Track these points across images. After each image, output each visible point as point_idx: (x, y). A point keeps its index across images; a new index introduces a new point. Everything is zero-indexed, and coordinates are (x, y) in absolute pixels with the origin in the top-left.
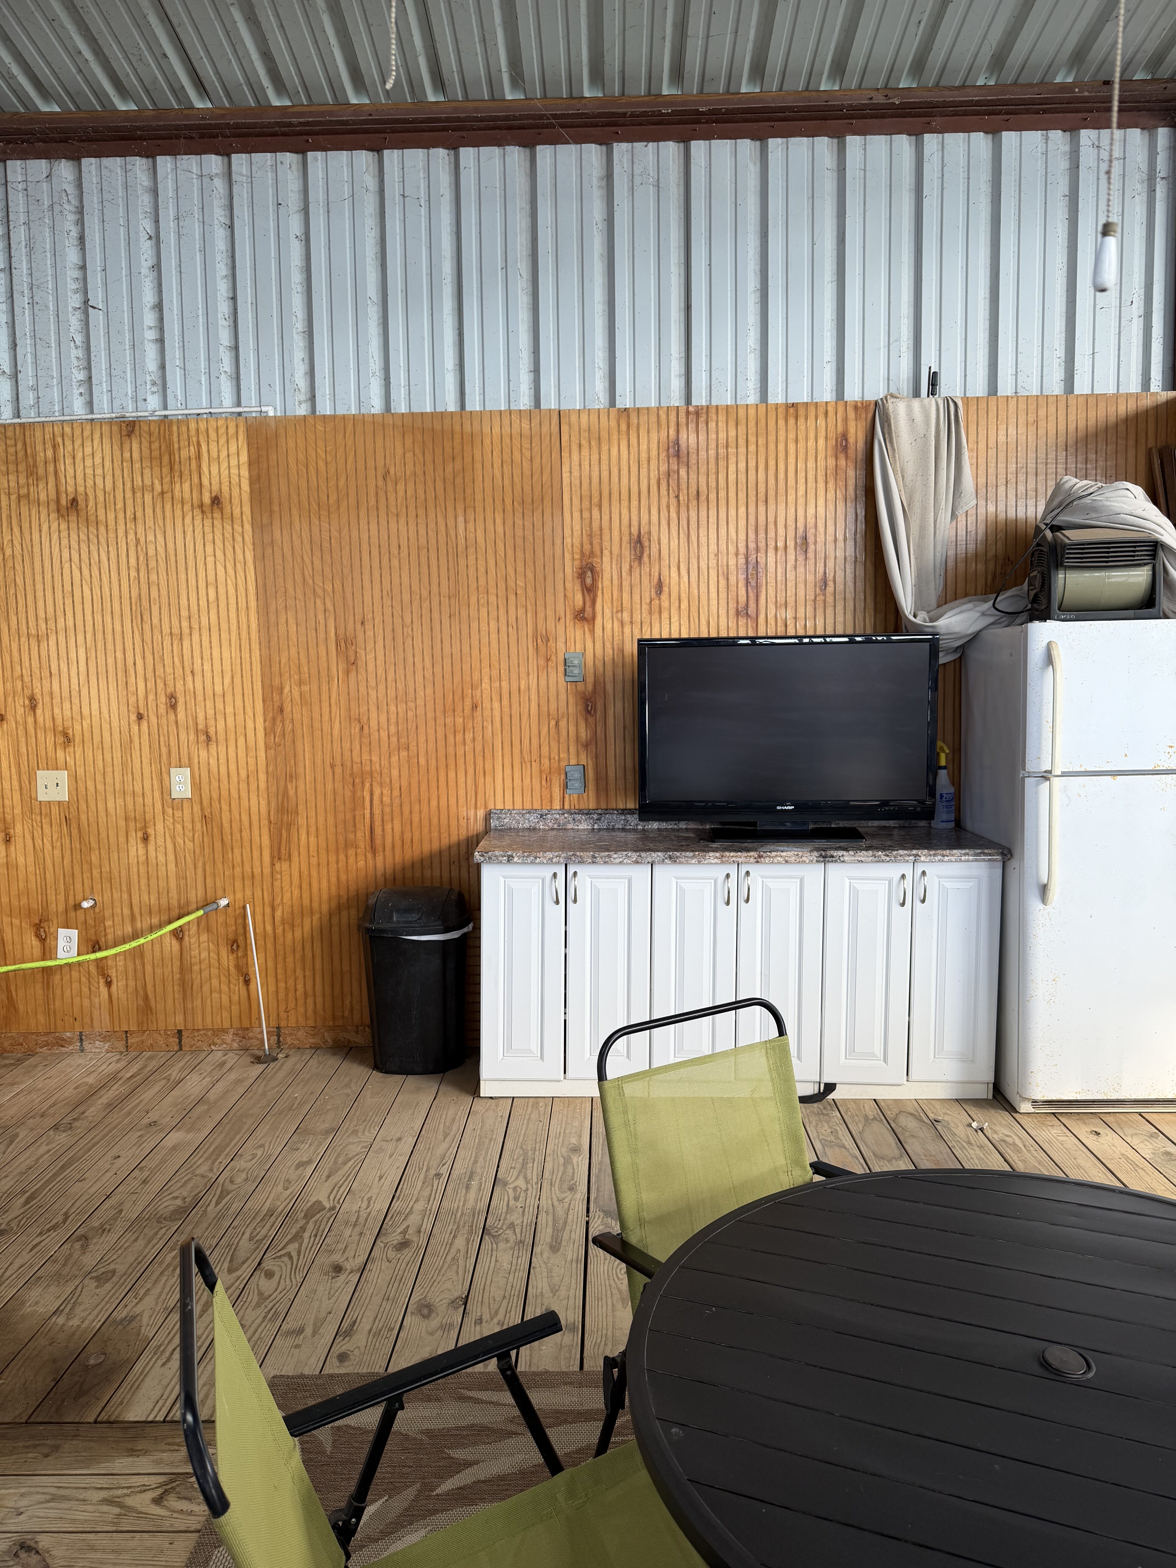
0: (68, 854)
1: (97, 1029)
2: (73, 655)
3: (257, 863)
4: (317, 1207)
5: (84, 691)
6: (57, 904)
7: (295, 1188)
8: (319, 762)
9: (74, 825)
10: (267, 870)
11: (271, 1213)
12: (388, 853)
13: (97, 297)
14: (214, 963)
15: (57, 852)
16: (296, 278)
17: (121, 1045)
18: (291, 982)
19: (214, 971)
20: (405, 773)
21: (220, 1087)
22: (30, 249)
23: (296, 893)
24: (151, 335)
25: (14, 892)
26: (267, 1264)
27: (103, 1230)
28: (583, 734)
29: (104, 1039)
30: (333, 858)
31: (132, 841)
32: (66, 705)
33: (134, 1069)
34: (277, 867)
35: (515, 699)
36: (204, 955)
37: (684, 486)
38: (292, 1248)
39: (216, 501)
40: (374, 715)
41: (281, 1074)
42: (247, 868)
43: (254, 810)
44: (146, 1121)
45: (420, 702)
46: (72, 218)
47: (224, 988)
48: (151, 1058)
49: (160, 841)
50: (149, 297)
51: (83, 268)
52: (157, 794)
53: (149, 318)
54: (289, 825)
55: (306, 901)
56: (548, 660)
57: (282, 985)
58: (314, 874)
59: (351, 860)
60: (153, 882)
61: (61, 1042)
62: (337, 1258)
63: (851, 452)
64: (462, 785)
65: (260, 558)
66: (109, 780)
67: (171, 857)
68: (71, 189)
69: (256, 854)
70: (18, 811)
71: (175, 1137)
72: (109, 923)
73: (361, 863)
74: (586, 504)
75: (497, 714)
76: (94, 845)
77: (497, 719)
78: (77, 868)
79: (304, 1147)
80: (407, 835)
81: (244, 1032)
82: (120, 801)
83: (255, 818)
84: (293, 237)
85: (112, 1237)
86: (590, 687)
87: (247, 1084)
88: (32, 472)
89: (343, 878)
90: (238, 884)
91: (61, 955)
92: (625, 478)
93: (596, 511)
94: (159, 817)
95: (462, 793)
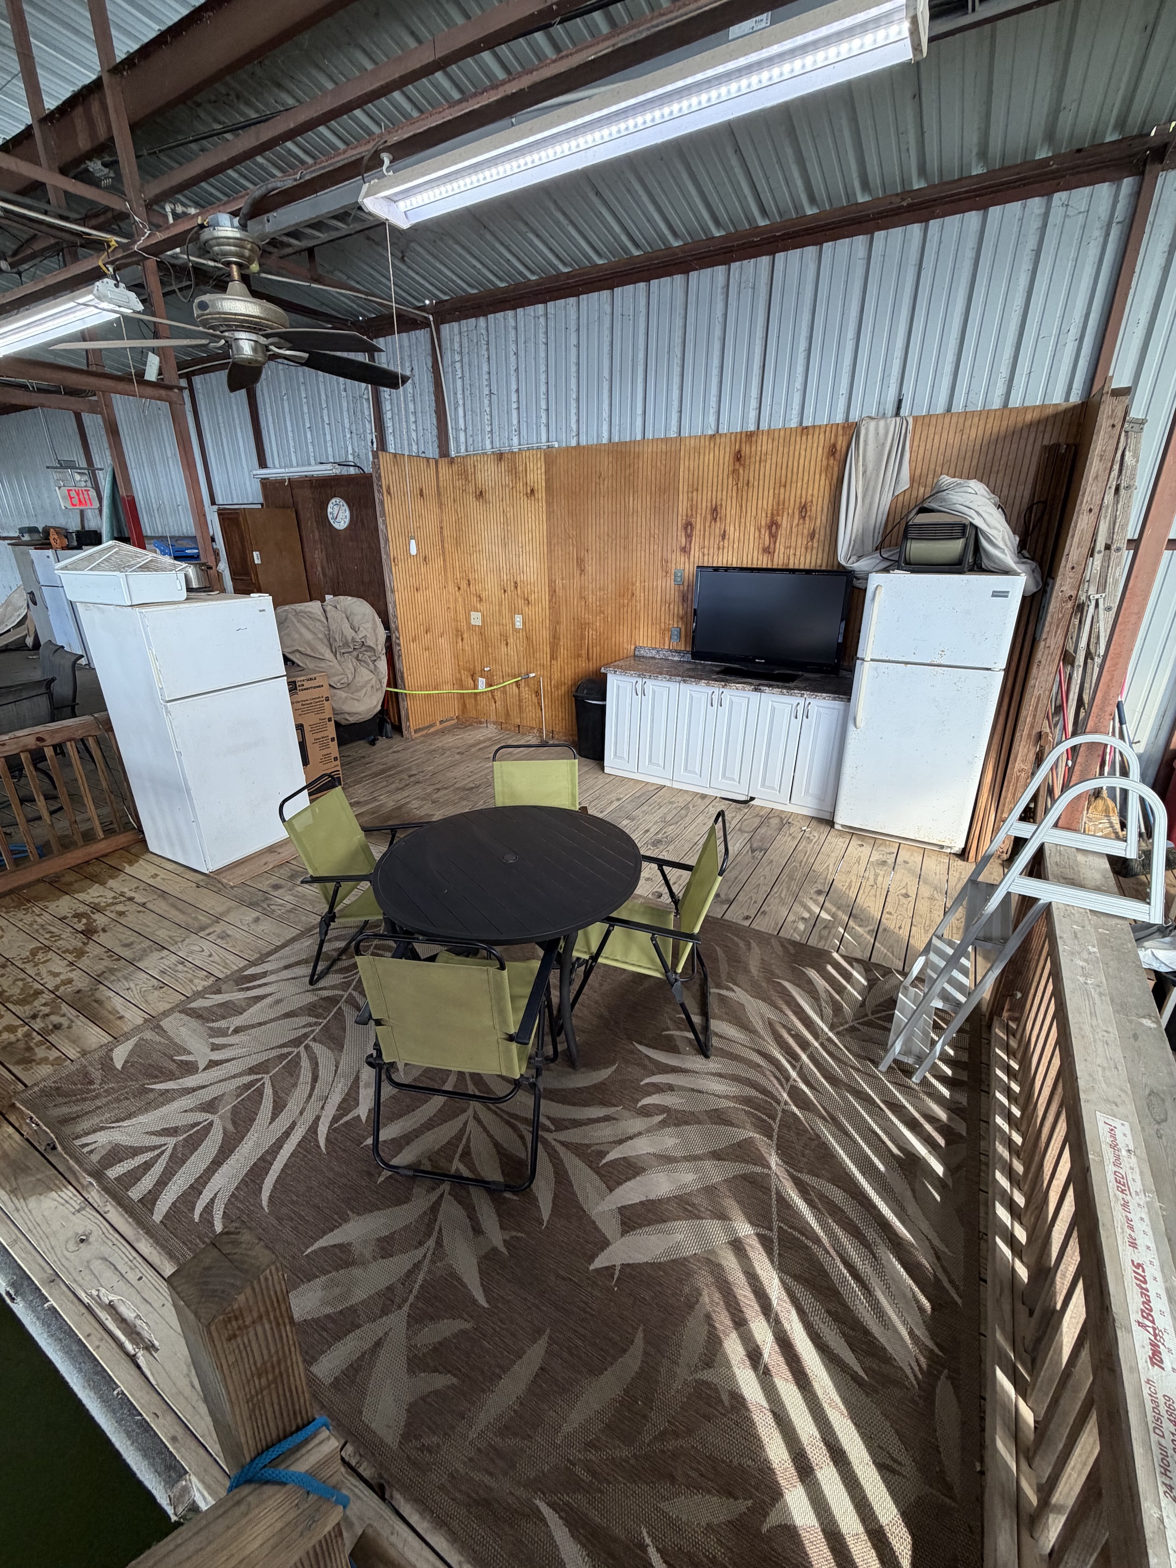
0: (481, 647)
1: (491, 719)
2: (482, 563)
3: (545, 660)
5: (486, 579)
6: (478, 668)
8: (569, 617)
9: (483, 636)
10: (548, 662)
13: (494, 388)
14: (530, 699)
15: (478, 646)
16: (573, 369)
17: (499, 728)
18: (556, 712)
19: (530, 704)
20: (602, 625)
22: (470, 365)
23: (559, 675)
24: (515, 406)
25: (465, 661)
28: (680, 612)
29: (492, 723)
30: (573, 662)
31: (502, 645)
32: (480, 584)
34: (552, 662)
35: (651, 593)
36: (526, 695)
37: (741, 478)
39: (532, 491)
40: (591, 596)
42: (541, 661)
43: (545, 636)
45: (610, 591)
46: (485, 347)
47: (534, 711)
48: (507, 734)
49: (512, 646)
50: (514, 386)
52: (511, 626)
53: (514, 397)
54: (558, 644)
55: (563, 679)
56: (667, 573)
57: (553, 713)
58: (566, 668)
59: (581, 663)
60: (510, 663)
61: (481, 723)
63: (837, 455)
64: (625, 633)
65: (549, 519)
66: (495, 618)
67: (516, 654)
68: (484, 332)
69: (545, 655)
70: (465, 628)
72: (495, 676)
73: (584, 665)
74: (690, 490)
75: (642, 599)
76: (490, 645)
77: (642, 602)
78: (484, 654)
80: (603, 655)
81: (541, 729)
82: (498, 627)
83: (545, 641)
84: (572, 346)
86: (686, 588)
88: (466, 479)
89: (577, 671)
90: (537, 668)
91: (480, 688)
92: (711, 475)
93: (695, 493)
94: (511, 635)
95: (626, 636)
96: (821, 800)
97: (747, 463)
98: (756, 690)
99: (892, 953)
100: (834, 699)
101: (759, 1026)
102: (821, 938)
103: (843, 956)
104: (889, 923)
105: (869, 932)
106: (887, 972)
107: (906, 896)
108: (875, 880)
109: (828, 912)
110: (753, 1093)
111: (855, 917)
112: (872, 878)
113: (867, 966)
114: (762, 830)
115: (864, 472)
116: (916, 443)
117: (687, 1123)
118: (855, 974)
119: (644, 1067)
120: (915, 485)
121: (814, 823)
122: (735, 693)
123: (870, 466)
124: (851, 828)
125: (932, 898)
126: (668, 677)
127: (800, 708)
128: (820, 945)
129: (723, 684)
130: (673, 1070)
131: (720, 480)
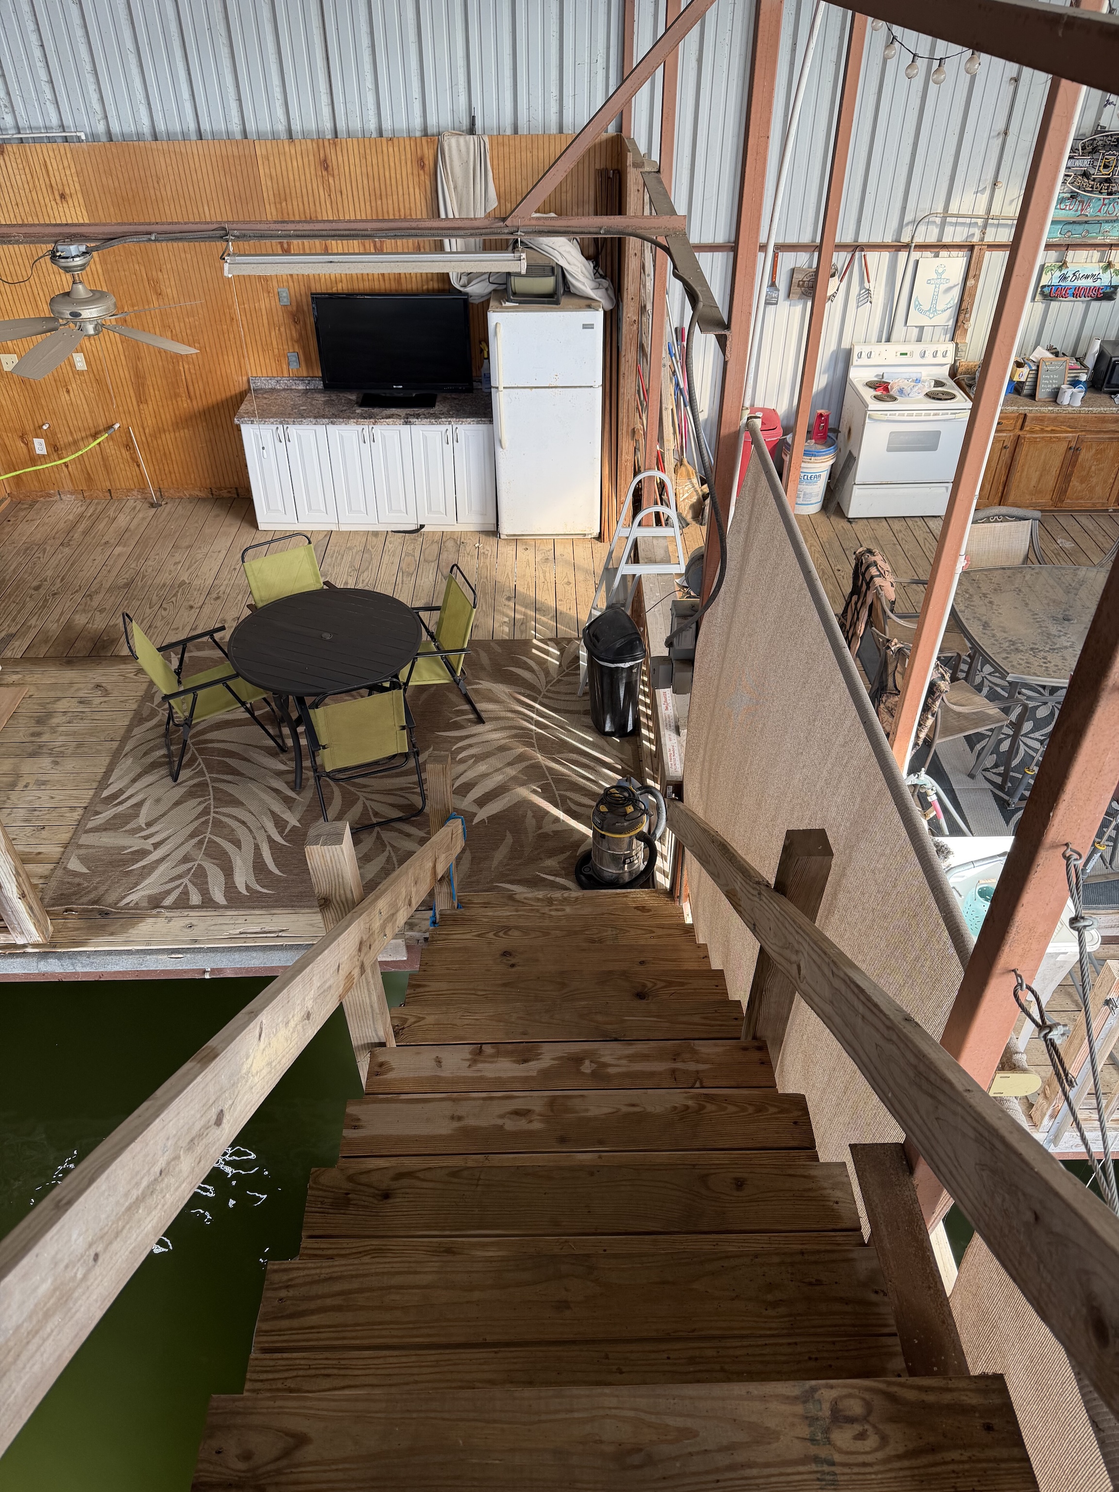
0: (28, 400)
1: (66, 489)
3: (130, 405)
4: (183, 583)
6: (29, 427)
7: (174, 574)
9: (28, 384)
10: (136, 408)
11: (164, 585)
12: (198, 399)
14: (119, 456)
15: (22, 399)
17: (80, 497)
18: (161, 466)
19: (120, 461)
21: (135, 522)
23: (154, 420)
26: (164, 606)
27: (96, 592)
28: (294, 334)
29: (72, 494)
30: (170, 403)
31: (61, 393)
33: (91, 511)
34: (141, 406)
35: (254, 315)
36: (113, 452)
37: (333, 188)
38: (174, 599)
39: (63, 196)
40: (177, 324)
41: (165, 514)
42: (126, 408)
43: (122, 376)
44: (103, 541)
47: (127, 468)
48: (98, 504)
49: (76, 392)
52: (68, 368)
54: (143, 385)
55: (160, 425)
56: (269, 292)
57: (157, 467)
58: (161, 411)
59: (180, 403)
60: (78, 414)
61: (49, 495)
62: (191, 603)
63: (427, 168)
64: (232, 363)
67: (84, 401)
69: (128, 400)
71: (119, 550)
72: (59, 436)
73: (185, 405)
74: (277, 200)
75: (245, 323)
76: (41, 395)
77: (246, 326)
78: (35, 407)
79: (177, 555)
80: (207, 390)
81: (143, 490)
83: (124, 381)
85: (101, 596)
86: (295, 309)
87: (148, 520)
89: (177, 413)
90: (123, 415)
91: (38, 452)
92: (298, 184)
93: (284, 204)
94: (72, 380)
95: (233, 367)
96: (483, 514)
97: (336, 172)
98: (406, 423)
99: (567, 627)
100: (478, 423)
101: (504, 698)
102: (522, 632)
103: (539, 640)
104: (562, 607)
105: (551, 619)
106: (569, 641)
107: (569, 583)
108: (544, 577)
109: (521, 613)
110: (516, 731)
111: (539, 610)
112: (542, 576)
113: (557, 641)
115: (455, 188)
117: (487, 757)
118: (551, 649)
119: (450, 742)
120: (502, 201)
121: (482, 538)
122: (383, 427)
123: (460, 182)
124: (514, 535)
125: (586, 580)
126: (314, 421)
127: (449, 433)
128: (523, 637)
129: (372, 420)
130: (467, 737)
131: (310, 191)
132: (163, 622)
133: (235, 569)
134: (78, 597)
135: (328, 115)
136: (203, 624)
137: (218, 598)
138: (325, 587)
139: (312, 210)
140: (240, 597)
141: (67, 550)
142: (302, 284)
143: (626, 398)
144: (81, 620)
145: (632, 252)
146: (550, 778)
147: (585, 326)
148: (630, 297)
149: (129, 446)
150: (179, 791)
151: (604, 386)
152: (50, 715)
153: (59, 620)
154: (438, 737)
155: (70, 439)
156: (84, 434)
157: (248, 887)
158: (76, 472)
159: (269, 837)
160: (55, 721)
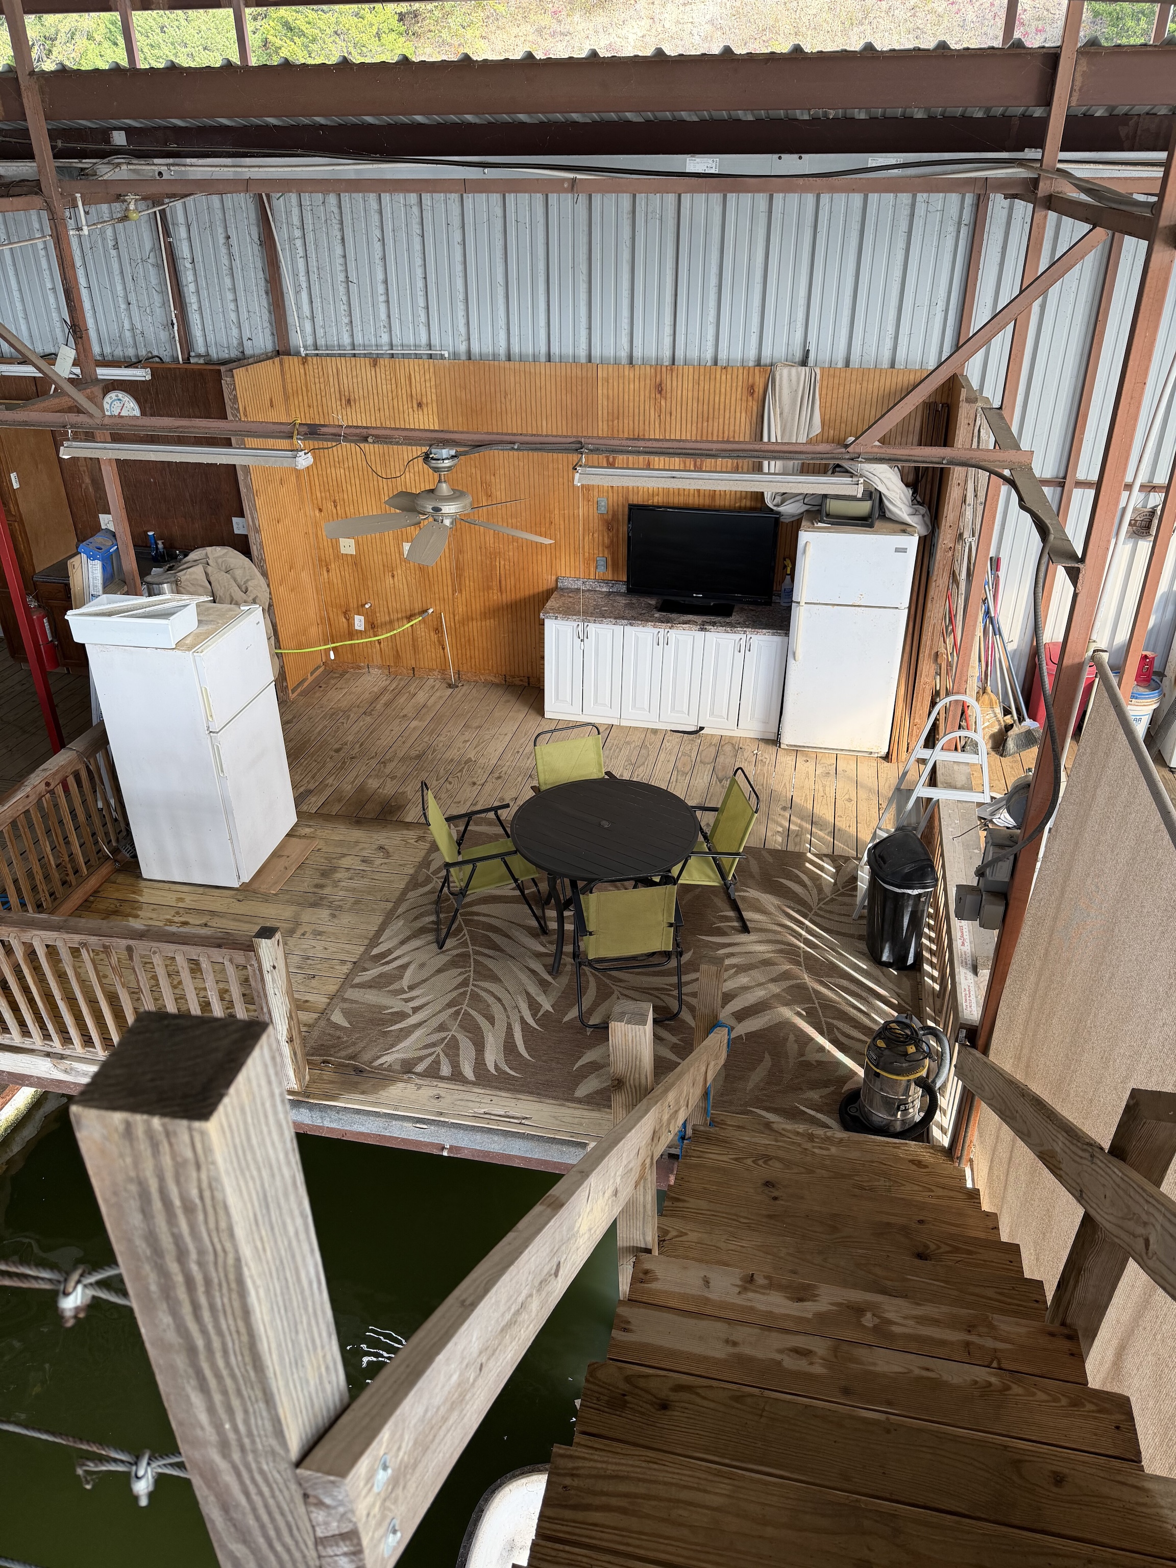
0: (357, 580)
1: (375, 663)
2: (353, 481)
3: (446, 593)
4: (470, 760)
5: (360, 501)
6: (353, 604)
7: (462, 751)
8: (474, 545)
9: (359, 567)
10: (451, 597)
11: (452, 760)
12: (508, 593)
13: (353, 277)
14: (428, 637)
15: (352, 578)
16: (459, 268)
17: (386, 672)
18: (464, 651)
19: (428, 642)
20: (516, 554)
21: (433, 699)
23: (465, 609)
24: (382, 298)
25: (333, 596)
26: (450, 779)
27: (390, 760)
28: (606, 541)
29: (379, 668)
30: (482, 594)
31: (387, 577)
32: (352, 507)
33: (394, 686)
34: (456, 595)
35: (572, 521)
36: (423, 634)
37: (663, 410)
38: (459, 774)
39: (420, 405)
41: (460, 695)
42: (441, 595)
43: (444, 566)
44: (402, 714)
45: (523, 518)
46: (337, 227)
47: (433, 650)
48: (401, 680)
49: (400, 577)
50: (380, 276)
51: (345, 257)
52: (397, 555)
53: (381, 289)
54: (461, 576)
55: (470, 614)
56: (589, 501)
57: (460, 652)
58: (473, 601)
59: (491, 595)
60: (398, 598)
61: (359, 668)
62: (474, 780)
63: (756, 395)
64: (544, 563)
66: (374, 546)
67: (405, 586)
68: (336, 210)
69: (445, 589)
70: (332, 557)
71: (415, 723)
72: (378, 615)
73: (495, 597)
74: (610, 418)
75: (562, 527)
76: (369, 577)
77: (562, 530)
78: (362, 587)
79: (467, 733)
80: (518, 586)
81: (444, 671)
82: (380, 557)
83: (444, 570)
84: (456, 243)
85: (394, 764)
86: (610, 517)
87: (445, 699)
88: (327, 383)
89: (487, 604)
90: (437, 602)
91: (357, 627)
92: (631, 404)
93: (616, 422)
94: (399, 566)
95: (544, 566)
96: (766, 722)
97: (669, 395)
98: (702, 630)
99: (848, 846)
100: (773, 634)
101: (772, 909)
102: (796, 844)
103: (815, 855)
104: (841, 824)
105: (828, 834)
106: (847, 859)
107: (850, 800)
108: (824, 791)
109: (796, 824)
110: (783, 947)
111: (816, 824)
112: (821, 789)
113: (833, 858)
114: (721, 759)
115: (781, 414)
116: (824, 392)
117: (750, 969)
118: (826, 865)
119: (711, 947)
120: (826, 428)
121: (762, 745)
122: (679, 632)
123: (786, 409)
124: (795, 746)
125: (868, 799)
126: (614, 621)
127: (743, 643)
128: (797, 850)
129: (669, 625)
130: (730, 945)
131: (642, 411)
132: (447, 795)
133: (518, 752)
134: (373, 763)
135: (668, 345)
136: (483, 800)
137: (499, 778)
138: (607, 777)
139: (641, 429)
140: (520, 779)
141: (368, 719)
142: (620, 495)
143: (932, 622)
144: (373, 784)
145: (955, 482)
146: (816, 1002)
147: (897, 550)
148: (948, 524)
149: (438, 630)
150: (443, 959)
151: (910, 608)
152: (334, 869)
153: (353, 782)
154: (699, 940)
155: (387, 618)
156: (400, 616)
157: (496, 1066)
158: (387, 649)
159: (522, 1018)
160: (338, 876)
